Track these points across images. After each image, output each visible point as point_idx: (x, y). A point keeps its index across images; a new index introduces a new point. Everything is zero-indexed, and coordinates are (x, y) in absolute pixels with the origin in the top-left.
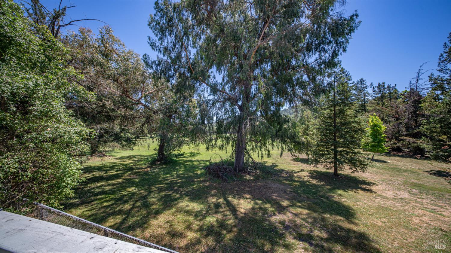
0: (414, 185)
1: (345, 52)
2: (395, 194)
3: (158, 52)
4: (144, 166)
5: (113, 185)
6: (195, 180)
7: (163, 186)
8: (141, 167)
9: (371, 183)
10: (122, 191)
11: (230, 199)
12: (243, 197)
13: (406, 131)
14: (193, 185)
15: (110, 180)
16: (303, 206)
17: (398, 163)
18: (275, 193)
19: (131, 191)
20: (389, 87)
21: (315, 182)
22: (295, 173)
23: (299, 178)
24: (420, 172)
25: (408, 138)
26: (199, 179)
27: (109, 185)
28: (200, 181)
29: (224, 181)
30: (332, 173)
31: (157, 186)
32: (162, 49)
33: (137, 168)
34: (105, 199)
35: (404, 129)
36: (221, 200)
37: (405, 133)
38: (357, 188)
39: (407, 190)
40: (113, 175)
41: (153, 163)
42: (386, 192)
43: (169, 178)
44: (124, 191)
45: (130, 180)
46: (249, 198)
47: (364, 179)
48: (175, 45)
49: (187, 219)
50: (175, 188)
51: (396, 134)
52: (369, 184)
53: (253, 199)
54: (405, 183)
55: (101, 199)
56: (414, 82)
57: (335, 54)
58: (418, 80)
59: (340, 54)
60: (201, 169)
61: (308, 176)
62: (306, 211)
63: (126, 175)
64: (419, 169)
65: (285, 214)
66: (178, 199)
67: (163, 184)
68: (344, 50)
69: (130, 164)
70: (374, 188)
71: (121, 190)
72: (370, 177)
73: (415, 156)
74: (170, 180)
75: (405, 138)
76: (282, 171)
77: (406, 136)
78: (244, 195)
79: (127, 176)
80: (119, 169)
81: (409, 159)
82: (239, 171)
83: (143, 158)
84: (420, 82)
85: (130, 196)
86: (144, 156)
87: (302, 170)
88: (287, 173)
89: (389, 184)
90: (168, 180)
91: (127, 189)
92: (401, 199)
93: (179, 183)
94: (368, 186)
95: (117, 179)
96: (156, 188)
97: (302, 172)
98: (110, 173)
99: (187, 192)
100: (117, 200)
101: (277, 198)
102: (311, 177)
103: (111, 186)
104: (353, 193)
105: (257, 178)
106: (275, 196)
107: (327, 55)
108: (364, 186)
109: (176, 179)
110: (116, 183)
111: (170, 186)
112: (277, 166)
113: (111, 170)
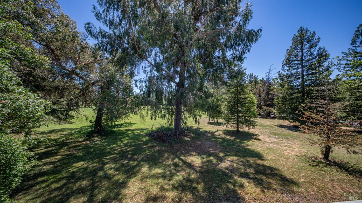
0: (276, 134)
1: (249, 52)
2: (270, 140)
3: (103, 24)
4: (80, 139)
5: (52, 163)
6: (144, 146)
7: (115, 157)
8: (76, 140)
9: (257, 135)
10: (68, 169)
11: (182, 157)
12: (191, 155)
13: (264, 103)
14: (145, 151)
15: (44, 159)
16: (232, 155)
17: (262, 122)
18: (211, 148)
19: (80, 167)
20: (255, 76)
21: (229, 137)
22: (215, 132)
23: (219, 135)
24: (274, 126)
25: (265, 107)
26: (147, 145)
27: (45, 164)
28: (149, 146)
29: (170, 145)
30: (235, 130)
31: (108, 157)
32: (108, 22)
33: (72, 142)
34: (50, 181)
35: (263, 102)
36: (176, 160)
37: (263, 104)
38: (252, 138)
39: (274, 137)
40: (42, 153)
41: (90, 135)
42: (266, 139)
43: (116, 148)
44: (71, 168)
45: (71, 155)
46: (196, 155)
47: (252, 133)
48: (121, 21)
49: (157, 181)
50: (129, 156)
51: (259, 105)
52: (256, 135)
53: (199, 155)
54: (271, 133)
55: (43, 182)
56: (267, 75)
57: (243, 52)
58: (269, 74)
59: (246, 53)
60: (145, 136)
61: (223, 134)
62: (235, 158)
63: (62, 150)
64: (273, 125)
65: (224, 162)
66: (137, 165)
67: (114, 154)
68: (249, 51)
69: (60, 138)
70: (260, 138)
71: (66, 167)
72: (254, 131)
73: (268, 117)
74: (119, 150)
75: (264, 107)
76: (206, 132)
77: (264, 105)
78: (190, 153)
79: (64, 151)
80: (47, 145)
81: (265, 119)
82: (179, 135)
83: (73, 131)
84: (270, 75)
85: (82, 172)
86: (74, 129)
87: (218, 131)
88: (210, 133)
89: (265, 134)
90: (117, 150)
91: (73, 165)
92: (274, 142)
93: (129, 151)
94: (256, 137)
95: (53, 156)
96: (108, 159)
97: (218, 132)
98: (39, 151)
99: (143, 158)
100: (67, 178)
101: (214, 152)
102: (225, 134)
103: (49, 165)
104: (251, 142)
105: (193, 139)
106: (212, 150)
107: (238, 52)
108: (254, 137)
109: (125, 148)
110: (54, 160)
111: (123, 155)
112: (201, 129)
113: (37, 148)
